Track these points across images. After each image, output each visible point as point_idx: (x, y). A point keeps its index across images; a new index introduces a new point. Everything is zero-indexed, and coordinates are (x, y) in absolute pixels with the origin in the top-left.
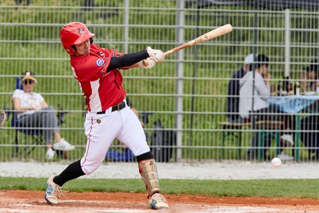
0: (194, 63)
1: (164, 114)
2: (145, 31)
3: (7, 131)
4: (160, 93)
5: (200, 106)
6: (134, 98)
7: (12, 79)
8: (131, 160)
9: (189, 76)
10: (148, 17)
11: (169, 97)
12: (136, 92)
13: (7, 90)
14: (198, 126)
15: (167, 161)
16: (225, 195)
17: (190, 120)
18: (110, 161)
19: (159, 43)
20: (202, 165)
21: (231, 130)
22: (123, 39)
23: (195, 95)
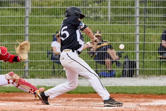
0: (144, 26)
1: (130, 52)
2: (119, 10)
3: (49, 62)
4: (128, 41)
5: (148, 48)
6: (114, 44)
7: (51, 36)
8: (113, 76)
9: (142, 33)
10: (120, 2)
11: (132, 43)
12: (115, 41)
13: (49, 41)
14: (147, 58)
15: (132, 77)
16: (162, 94)
17: (143, 55)
18: (102, 77)
19: (126, 16)
20: (150, 78)
21: (164, 60)
22: (108, 14)
23: (145, 42)
